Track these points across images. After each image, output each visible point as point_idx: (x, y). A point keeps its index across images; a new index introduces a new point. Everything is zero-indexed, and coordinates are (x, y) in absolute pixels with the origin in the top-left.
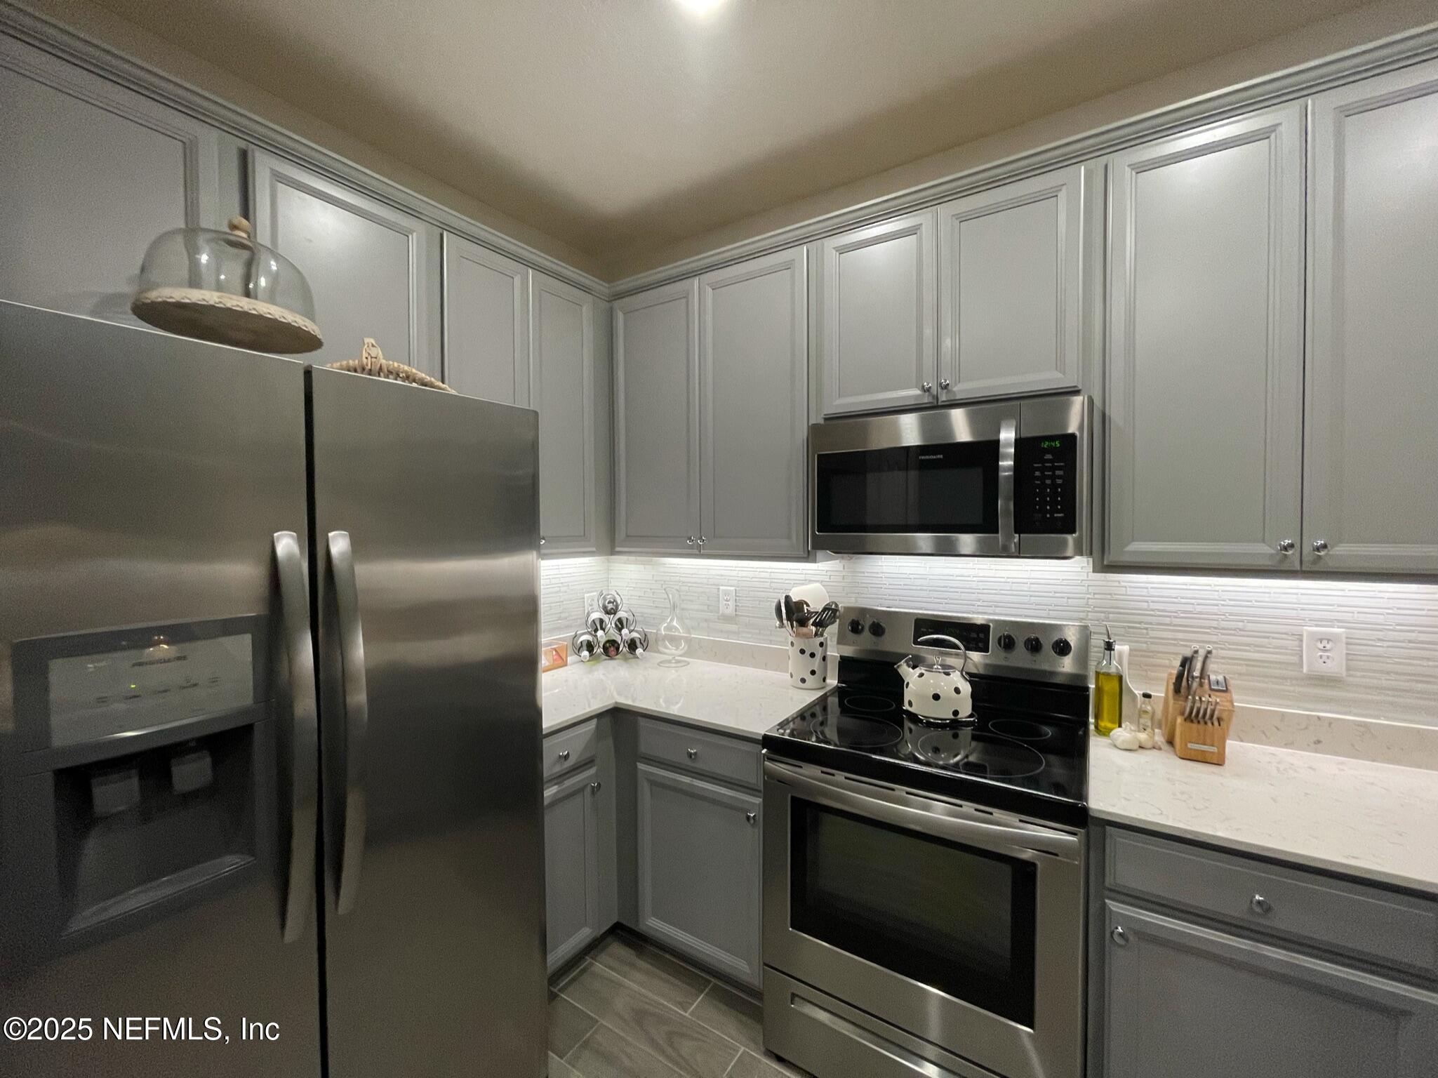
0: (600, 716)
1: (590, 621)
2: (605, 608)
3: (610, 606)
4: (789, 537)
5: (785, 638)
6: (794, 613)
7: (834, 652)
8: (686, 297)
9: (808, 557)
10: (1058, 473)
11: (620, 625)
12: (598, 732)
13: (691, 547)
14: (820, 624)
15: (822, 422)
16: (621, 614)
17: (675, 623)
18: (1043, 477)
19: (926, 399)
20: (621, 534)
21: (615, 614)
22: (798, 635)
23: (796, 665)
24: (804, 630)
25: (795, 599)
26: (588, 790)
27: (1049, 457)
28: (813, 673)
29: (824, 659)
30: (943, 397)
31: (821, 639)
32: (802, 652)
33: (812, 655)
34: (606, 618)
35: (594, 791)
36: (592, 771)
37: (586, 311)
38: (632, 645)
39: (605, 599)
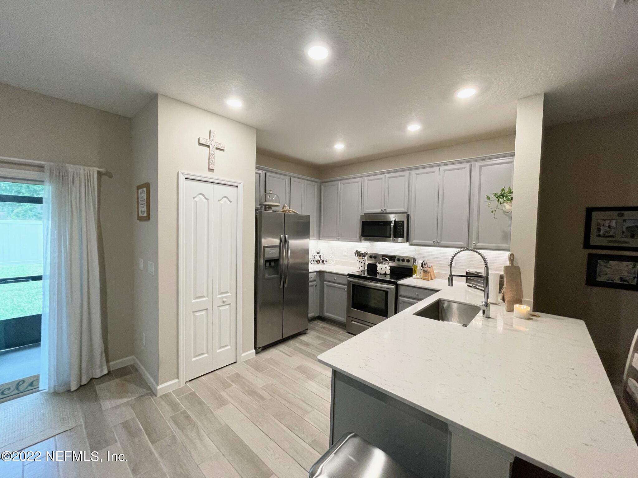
0: (317, 272)
1: (313, 255)
2: (317, 252)
3: (318, 252)
4: (357, 238)
5: (356, 259)
6: (359, 254)
7: (367, 263)
8: (337, 185)
9: (360, 241)
10: (402, 227)
11: (320, 257)
12: (317, 275)
13: (337, 239)
14: (364, 256)
15: (363, 214)
16: (320, 254)
17: (333, 256)
18: (399, 228)
19: (382, 212)
20: (321, 235)
21: (319, 253)
22: (359, 258)
23: (359, 265)
24: (360, 257)
25: (359, 251)
26: (314, 286)
27: (400, 225)
28: (362, 266)
29: (364, 264)
30: (385, 212)
31: (364, 260)
32: (360, 262)
33: (362, 263)
34: (317, 255)
35: (316, 286)
36: (316, 282)
37: (316, 187)
38: (323, 261)
39: (317, 250)
